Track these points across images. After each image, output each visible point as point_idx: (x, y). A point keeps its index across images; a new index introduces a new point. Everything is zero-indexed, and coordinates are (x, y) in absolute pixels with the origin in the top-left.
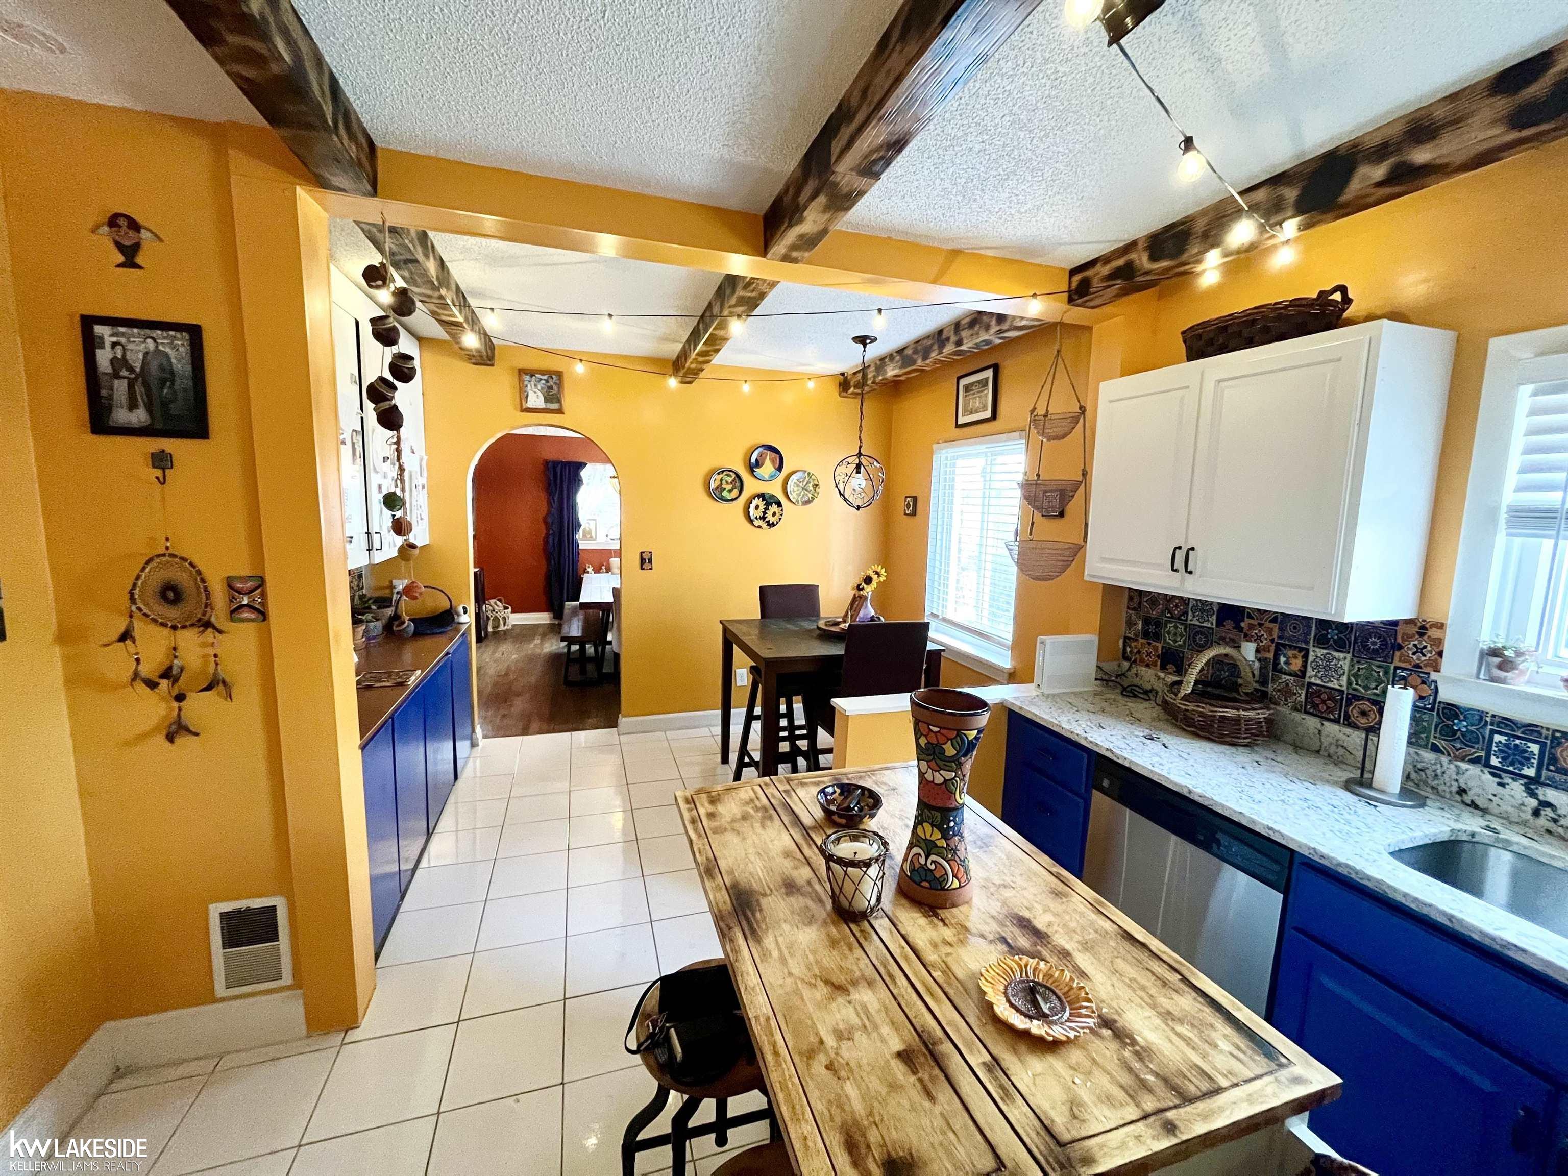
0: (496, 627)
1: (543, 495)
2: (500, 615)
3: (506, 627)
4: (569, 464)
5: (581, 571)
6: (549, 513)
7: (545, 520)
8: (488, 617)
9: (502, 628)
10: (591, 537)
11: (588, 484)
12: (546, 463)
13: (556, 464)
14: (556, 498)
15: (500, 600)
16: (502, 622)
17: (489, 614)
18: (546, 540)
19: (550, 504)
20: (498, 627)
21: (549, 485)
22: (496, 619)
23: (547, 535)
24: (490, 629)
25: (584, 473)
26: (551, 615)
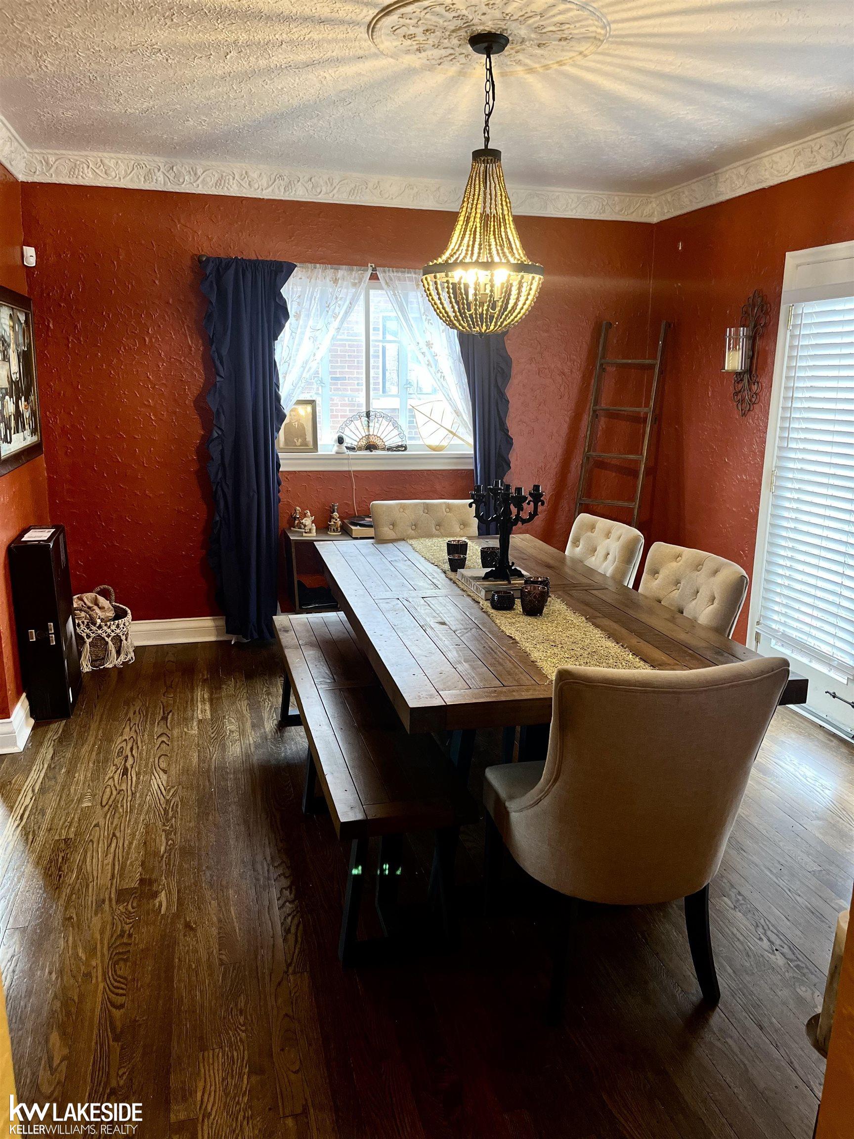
0: (98, 659)
1: (195, 345)
2: (108, 631)
3: (122, 658)
4: (255, 265)
5: (283, 523)
6: (209, 387)
7: (200, 404)
8: (80, 640)
9: (113, 662)
10: (305, 444)
11: (298, 316)
12: (200, 264)
13: (222, 266)
14: (224, 352)
15: (105, 594)
16: (111, 647)
17: (83, 631)
18: (203, 454)
19: (210, 364)
20: (103, 660)
21: (209, 317)
22: (99, 643)
23: (206, 440)
24: (86, 667)
25: (291, 290)
26: (222, 622)
